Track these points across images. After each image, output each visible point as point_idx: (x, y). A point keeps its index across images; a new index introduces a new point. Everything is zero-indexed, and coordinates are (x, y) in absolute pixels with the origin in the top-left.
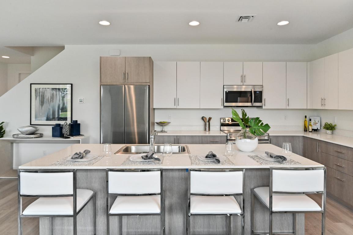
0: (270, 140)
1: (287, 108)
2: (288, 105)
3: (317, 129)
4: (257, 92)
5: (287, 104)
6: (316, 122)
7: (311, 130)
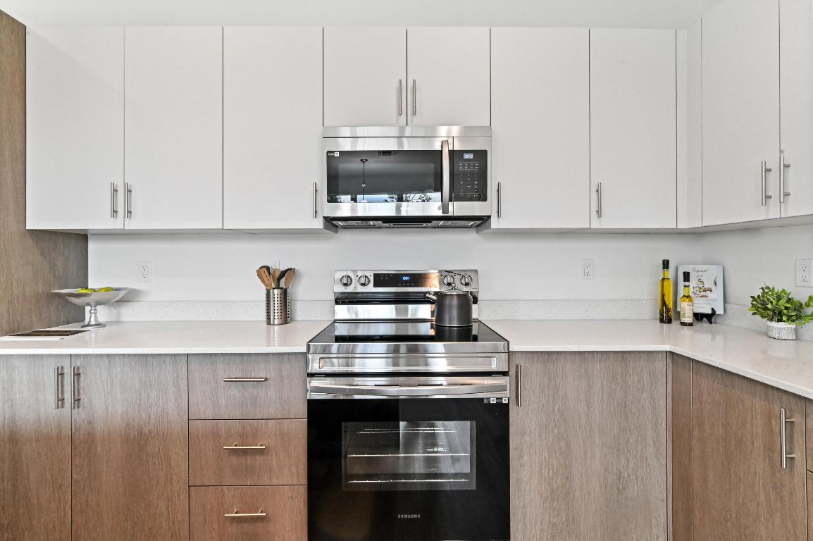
0: (512, 373)
1: (595, 225)
2: (599, 213)
3: (710, 312)
4: (467, 156)
5: (594, 209)
6: (706, 286)
7: (688, 318)
